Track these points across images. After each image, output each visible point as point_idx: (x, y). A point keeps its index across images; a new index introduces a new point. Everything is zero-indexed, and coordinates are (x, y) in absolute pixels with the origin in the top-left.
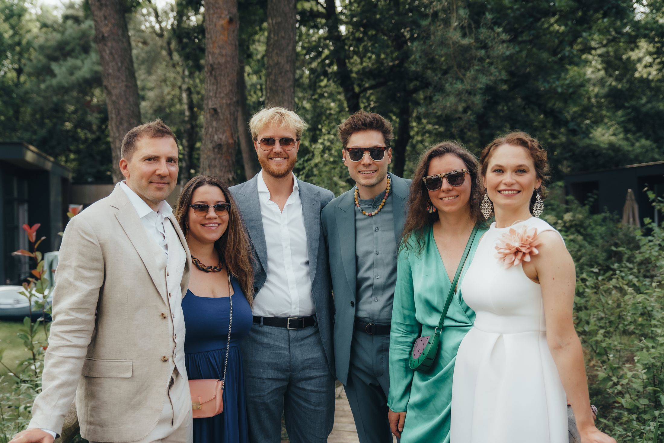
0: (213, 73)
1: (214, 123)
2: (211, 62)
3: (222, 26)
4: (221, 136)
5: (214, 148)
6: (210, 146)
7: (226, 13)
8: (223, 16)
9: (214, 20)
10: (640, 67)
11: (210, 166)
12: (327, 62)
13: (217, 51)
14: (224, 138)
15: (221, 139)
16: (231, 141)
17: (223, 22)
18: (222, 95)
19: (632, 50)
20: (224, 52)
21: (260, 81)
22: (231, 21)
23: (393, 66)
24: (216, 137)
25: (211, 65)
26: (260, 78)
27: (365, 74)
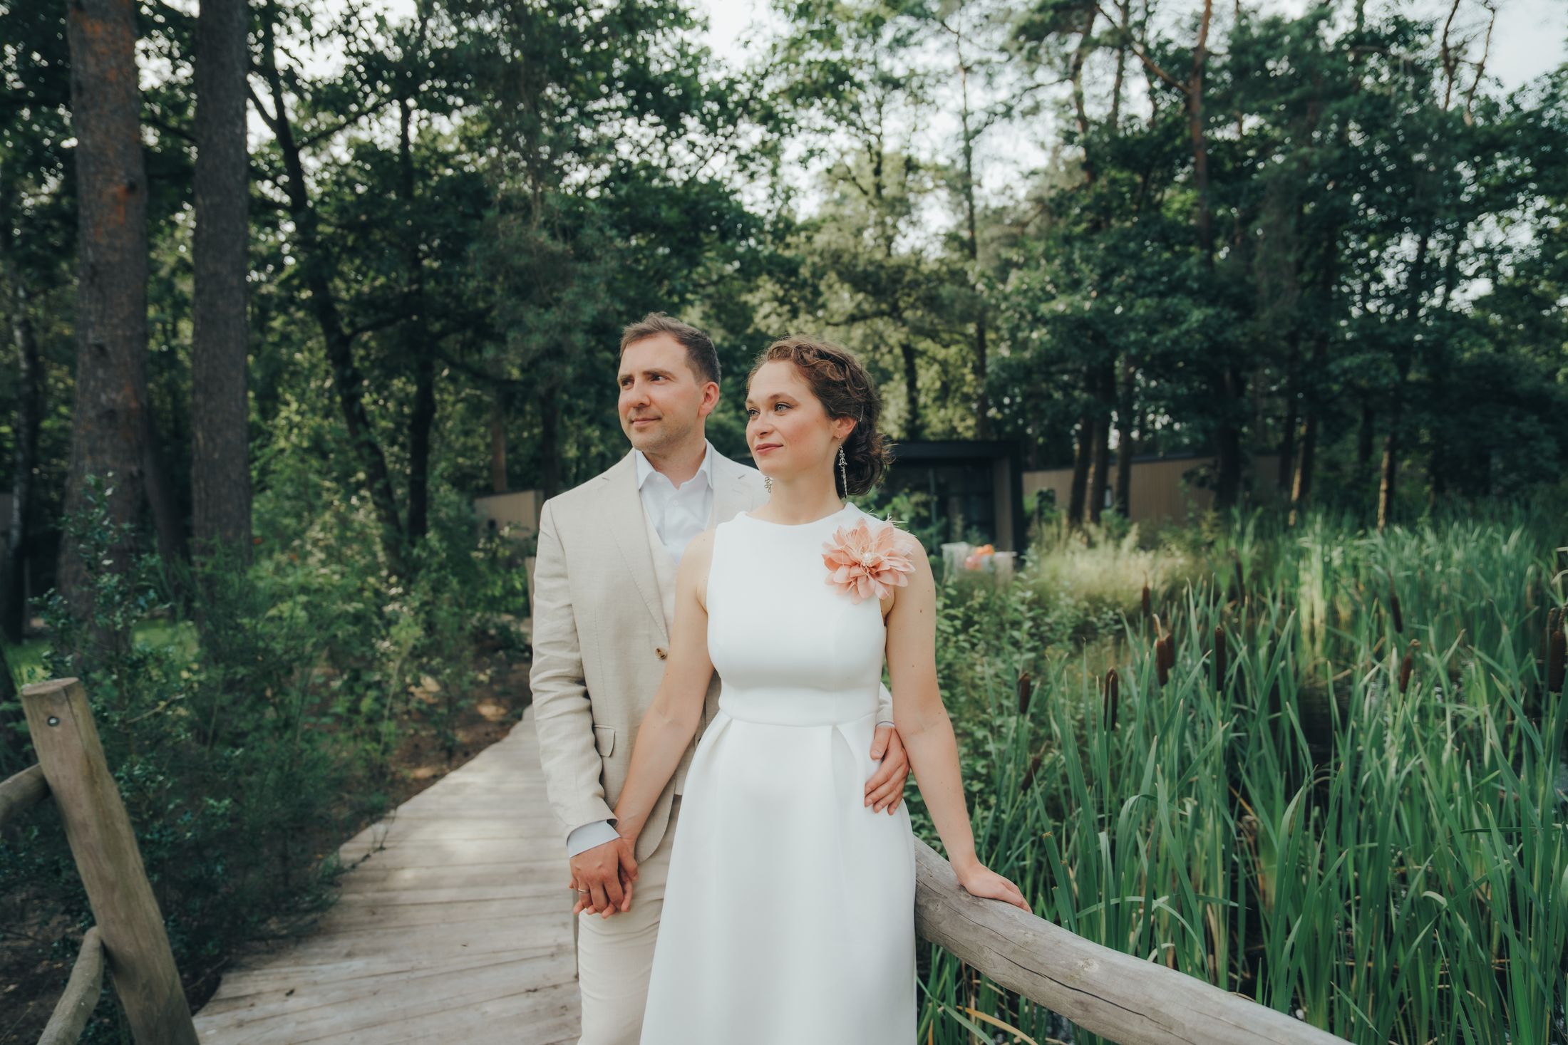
0: (97, 280)
1: (100, 373)
2: (91, 260)
3: (114, 197)
4: (113, 396)
5: (100, 417)
6: (92, 414)
7: (122, 173)
8: (116, 178)
9: (98, 185)
10: (758, 318)
11: (92, 451)
12: (296, 282)
13: (104, 241)
14: (119, 398)
15: (114, 401)
16: (134, 405)
17: (117, 189)
18: (115, 321)
19: (750, 291)
20: (118, 243)
21: (162, 316)
22: (132, 188)
23: (410, 292)
24: (103, 398)
25: (92, 266)
26: (163, 310)
27: (360, 303)
